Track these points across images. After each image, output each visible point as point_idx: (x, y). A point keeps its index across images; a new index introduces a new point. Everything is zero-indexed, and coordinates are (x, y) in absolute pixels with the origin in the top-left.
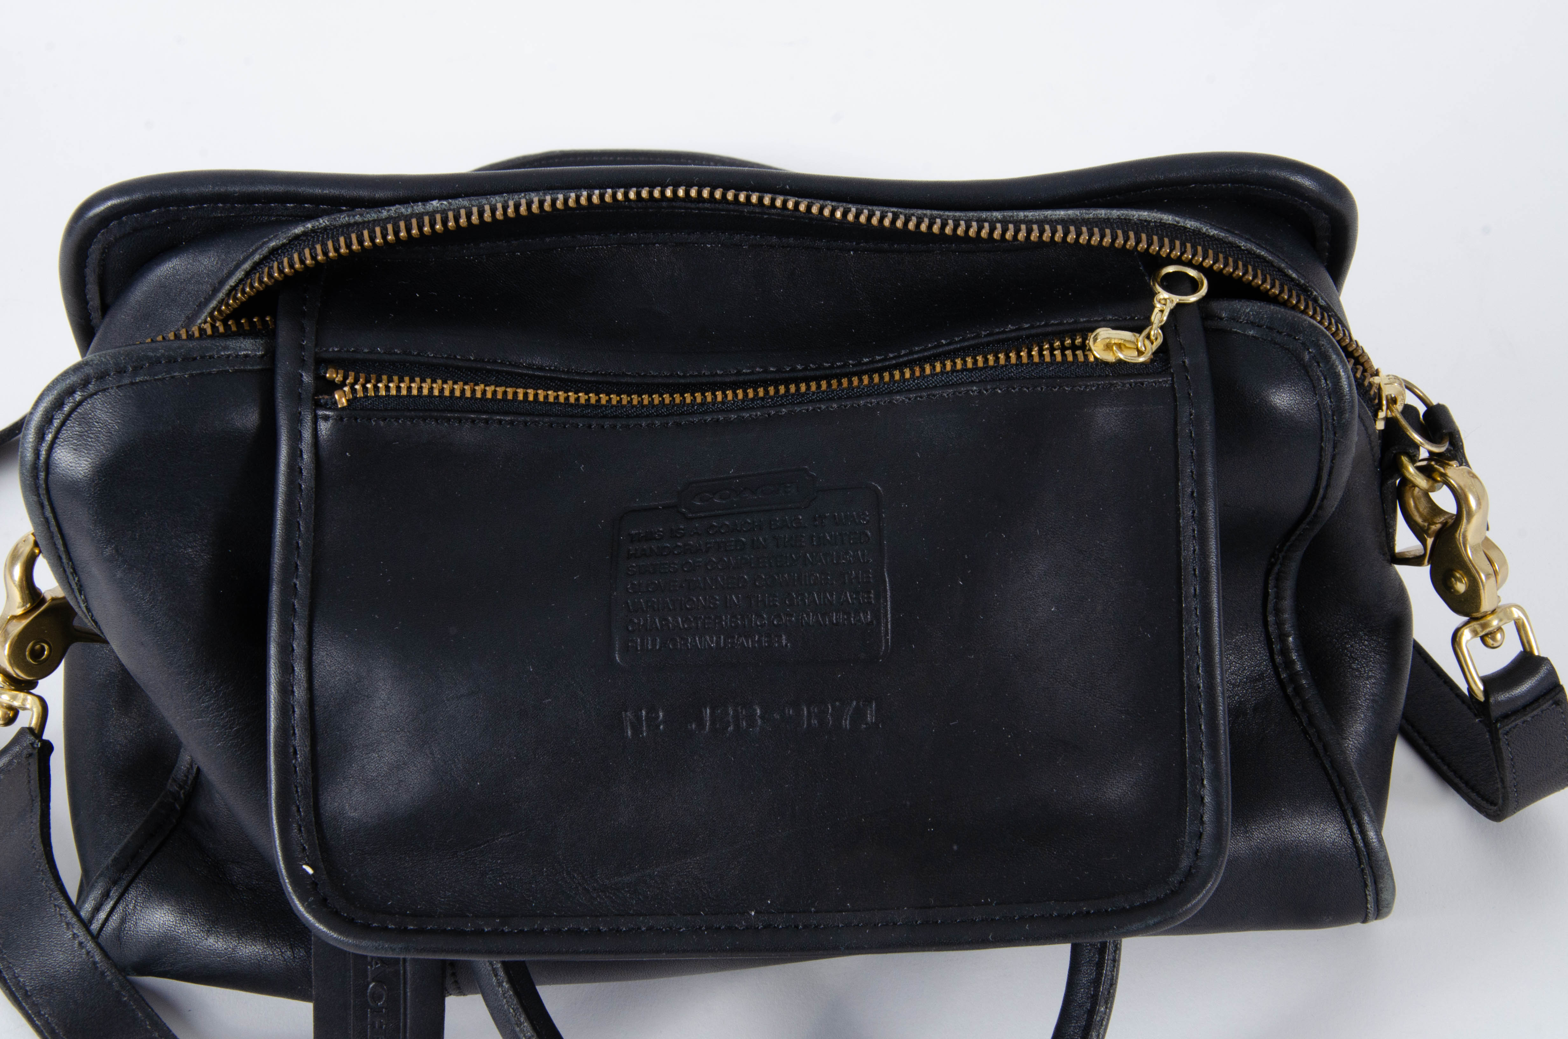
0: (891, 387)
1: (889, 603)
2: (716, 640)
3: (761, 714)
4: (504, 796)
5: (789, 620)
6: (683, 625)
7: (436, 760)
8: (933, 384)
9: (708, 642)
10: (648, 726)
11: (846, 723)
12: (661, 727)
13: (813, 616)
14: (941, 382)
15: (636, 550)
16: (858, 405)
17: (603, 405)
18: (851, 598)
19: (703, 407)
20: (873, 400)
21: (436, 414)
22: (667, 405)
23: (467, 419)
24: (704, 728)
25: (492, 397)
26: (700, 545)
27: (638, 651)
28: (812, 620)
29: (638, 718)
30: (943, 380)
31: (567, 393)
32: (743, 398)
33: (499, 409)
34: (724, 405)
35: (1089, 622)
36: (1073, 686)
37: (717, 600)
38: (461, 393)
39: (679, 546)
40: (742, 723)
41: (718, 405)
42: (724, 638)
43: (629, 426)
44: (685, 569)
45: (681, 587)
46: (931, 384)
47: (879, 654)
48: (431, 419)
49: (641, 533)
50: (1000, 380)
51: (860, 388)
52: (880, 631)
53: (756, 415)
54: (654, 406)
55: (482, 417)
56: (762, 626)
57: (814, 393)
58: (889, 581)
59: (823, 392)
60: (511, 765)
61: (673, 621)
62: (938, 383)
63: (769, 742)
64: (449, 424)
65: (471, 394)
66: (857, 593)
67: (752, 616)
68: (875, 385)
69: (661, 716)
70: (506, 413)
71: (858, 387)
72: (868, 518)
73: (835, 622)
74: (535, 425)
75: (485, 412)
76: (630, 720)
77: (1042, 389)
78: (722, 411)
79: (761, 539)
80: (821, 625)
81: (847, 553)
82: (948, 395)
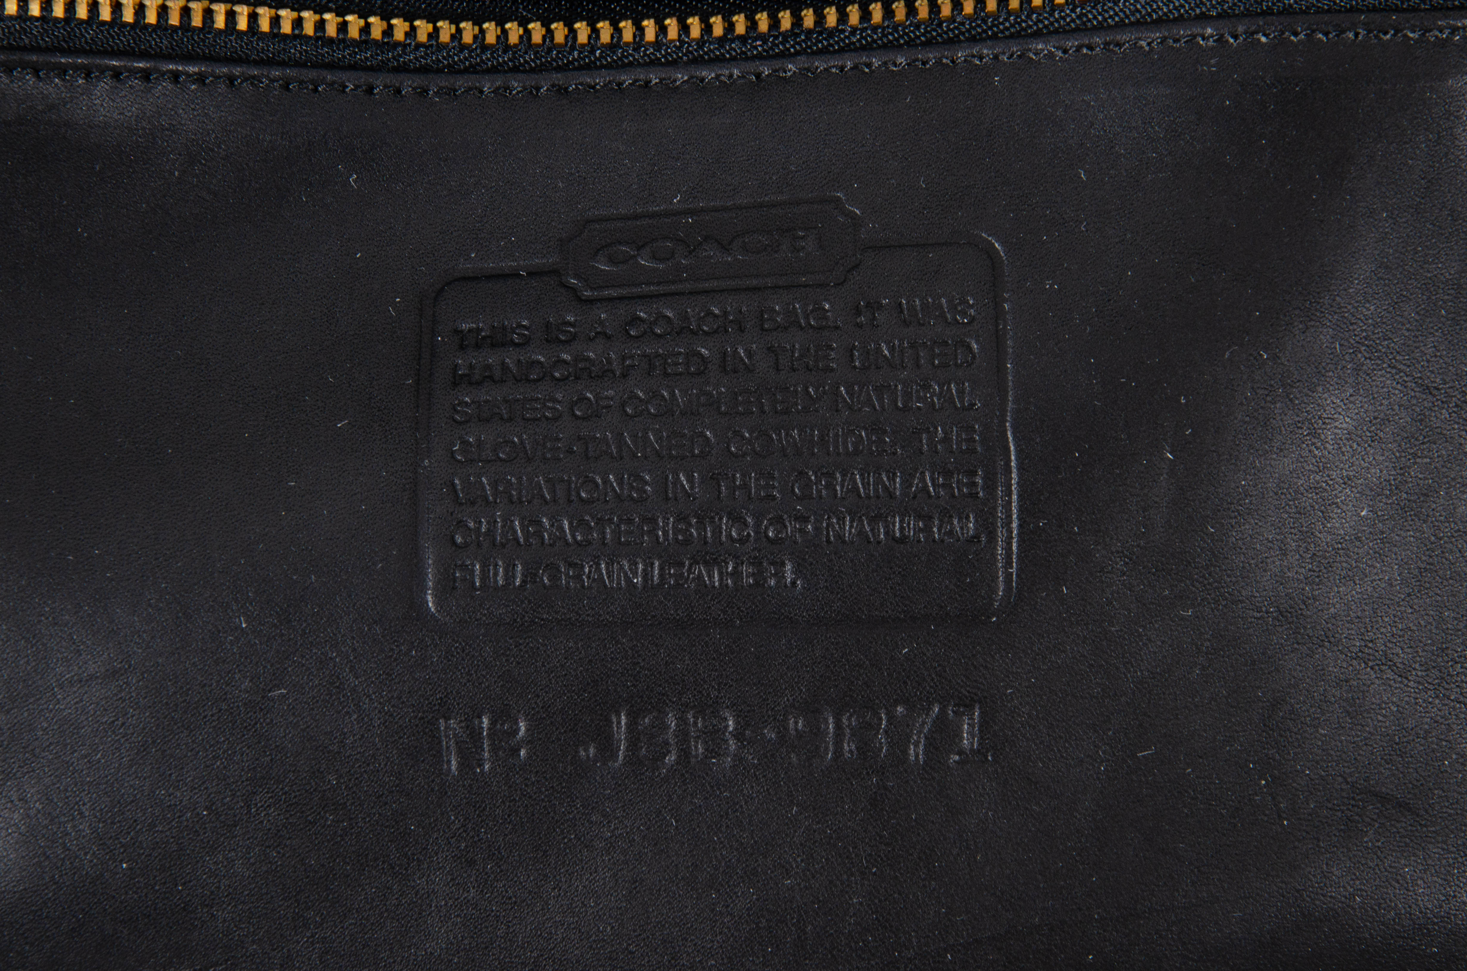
0: (1023, 21)
1: (1015, 497)
2: (644, 570)
3: (735, 729)
4: (180, 892)
5: (800, 530)
6: (574, 537)
7: (32, 813)
8: (1117, 19)
9: (626, 574)
10: (494, 749)
11: (917, 752)
12: (523, 752)
13: (852, 521)
14: (1133, 15)
15: (471, 367)
16: (953, 62)
17: (398, 44)
18: (933, 485)
19: (614, 53)
20: (985, 51)
21: (34, 58)
22: (538, 45)
23: (103, 70)
24: (614, 756)
25: (158, 21)
26: (609, 361)
27: (477, 590)
28: (849, 529)
29: (475, 734)
30: (1138, 10)
31: (321, 13)
32: (702, 35)
33: (173, 49)
34: (659, 51)
35: (1441, 539)
36: (1400, 676)
37: (646, 483)
38: (89, 11)
39: (565, 362)
40: (696, 747)
41: (647, 50)
42: (660, 565)
43: (455, 90)
44: (578, 413)
45: (570, 452)
46: (1111, 17)
47: (993, 605)
48: (23, 69)
49: (482, 330)
50: (1263, 13)
51: (954, 21)
52: (994, 555)
53: (731, 76)
54: (507, 48)
55: (135, 65)
56: (743, 540)
57: (854, 30)
58: (1016, 448)
59: (875, 28)
60: (197, 827)
61: (552, 526)
62: (1127, 17)
63: (752, 787)
64: (64, 80)
65: (113, 13)
66: (948, 474)
67: (721, 519)
68: (988, 15)
69: (523, 729)
70: (189, 58)
71: (952, 19)
72: (972, 312)
73: (898, 535)
74: (252, 83)
75: (143, 55)
76: (455, 735)
77: (1357, 35)
78: (654, 63)
79: (741, 352)
80: (869, 542)
81: (926, 387)
82: (1149, 44)
